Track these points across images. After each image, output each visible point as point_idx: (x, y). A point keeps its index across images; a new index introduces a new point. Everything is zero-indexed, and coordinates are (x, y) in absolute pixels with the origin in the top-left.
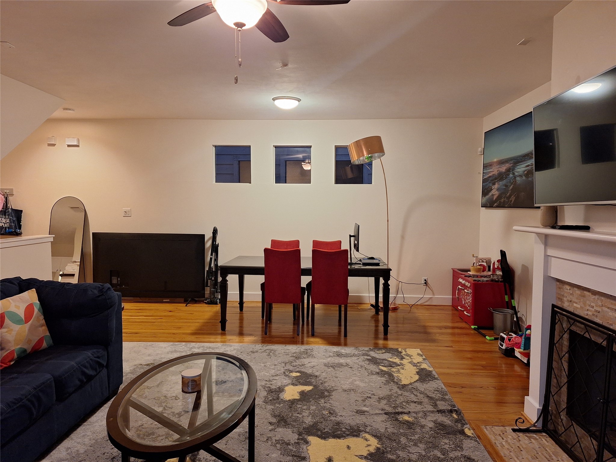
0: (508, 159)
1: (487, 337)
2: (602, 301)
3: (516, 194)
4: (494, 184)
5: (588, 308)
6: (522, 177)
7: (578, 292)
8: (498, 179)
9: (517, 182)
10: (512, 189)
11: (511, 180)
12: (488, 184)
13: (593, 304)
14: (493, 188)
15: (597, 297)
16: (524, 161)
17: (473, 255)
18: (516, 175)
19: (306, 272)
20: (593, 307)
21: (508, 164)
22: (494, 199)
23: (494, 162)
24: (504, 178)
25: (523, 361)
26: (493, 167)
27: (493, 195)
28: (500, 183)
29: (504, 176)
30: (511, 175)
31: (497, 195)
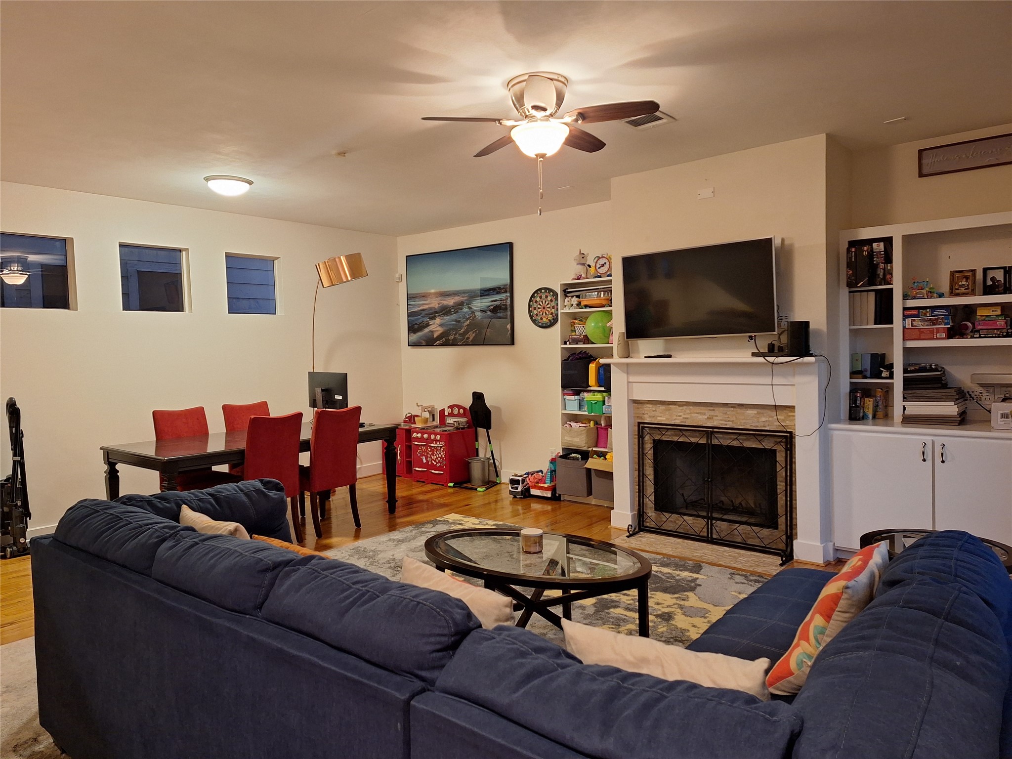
0: (458, 291)
1: (478, 489)
2: (690, 409)
3: (476, 331)
4: (434, 318)
5: (675, 417)
6: (486, 312)
7: (662, 407)
8: (441, 314)
9: (477, 317)
10: (468, 325)
11: (467, 315)
12: (420, 318)
13: (680, 414)
14: (430, 324)
15: (685, 407)
16: (488, 295)
17: (417, 404)
18: (475, 310)
19: (305, 446)
20: (681, 416)
21: (459, 297)
22: (435, 336)
23: (430, 294)
24: (453, 313)
25: (546, 496)
26: (429, 299)
27: (432, 332)
28: (445, 317)
29: (453, 310)
30: (465, 310)
31: (440, 332)
